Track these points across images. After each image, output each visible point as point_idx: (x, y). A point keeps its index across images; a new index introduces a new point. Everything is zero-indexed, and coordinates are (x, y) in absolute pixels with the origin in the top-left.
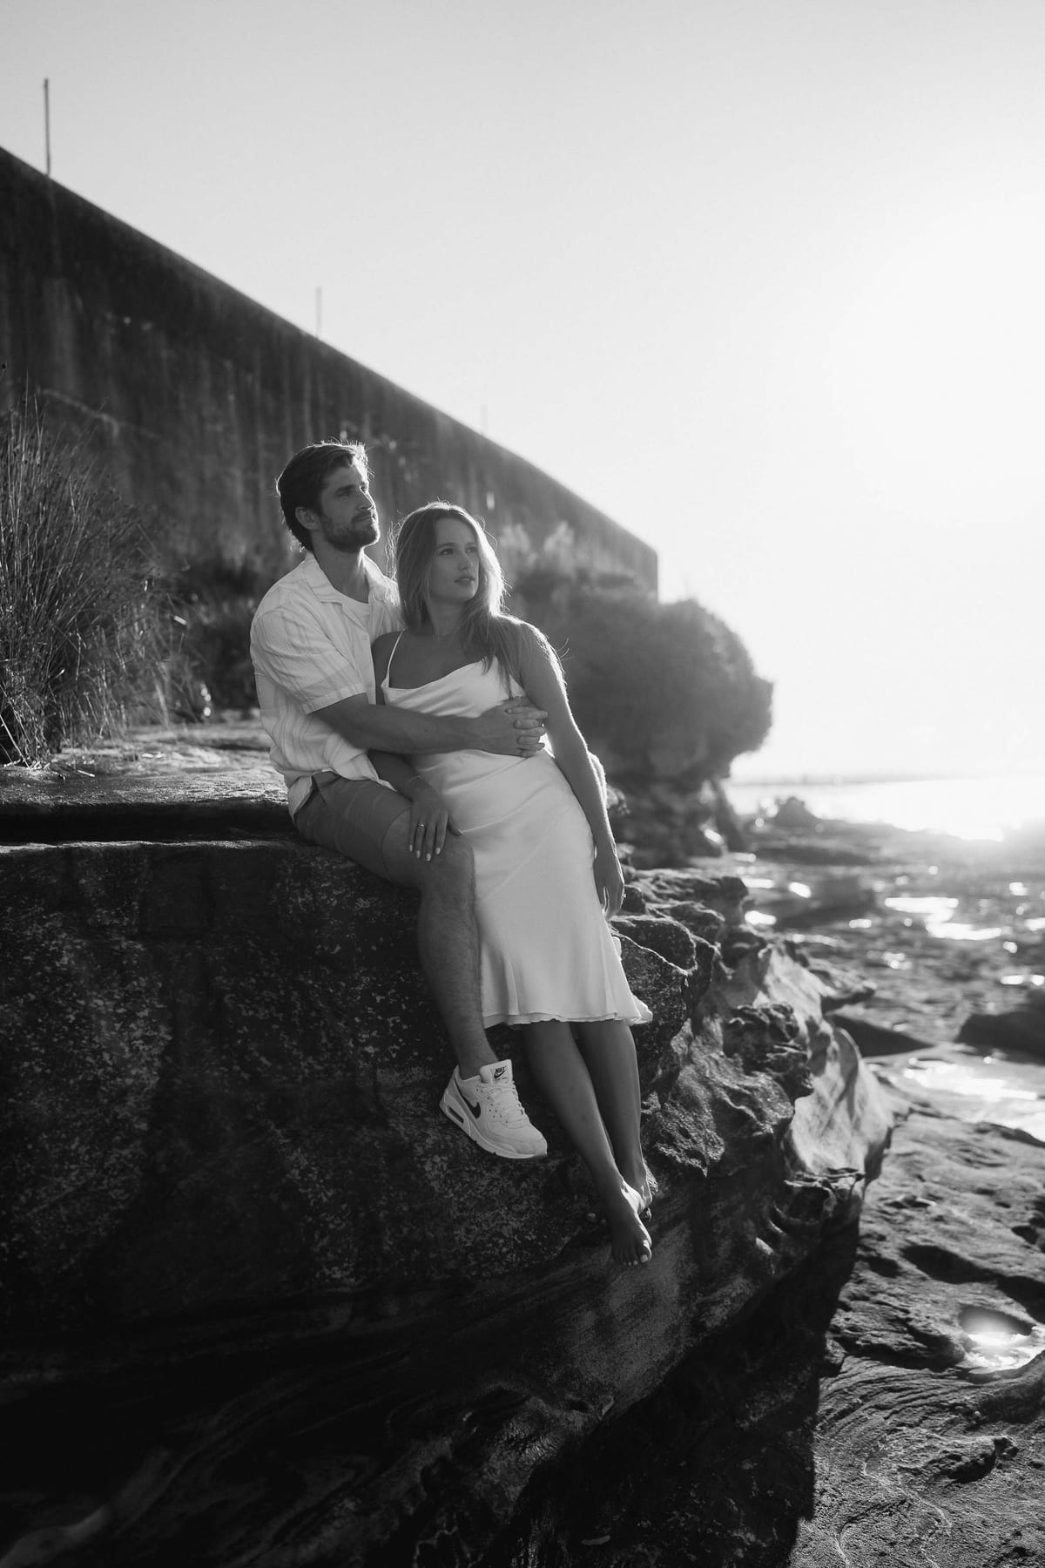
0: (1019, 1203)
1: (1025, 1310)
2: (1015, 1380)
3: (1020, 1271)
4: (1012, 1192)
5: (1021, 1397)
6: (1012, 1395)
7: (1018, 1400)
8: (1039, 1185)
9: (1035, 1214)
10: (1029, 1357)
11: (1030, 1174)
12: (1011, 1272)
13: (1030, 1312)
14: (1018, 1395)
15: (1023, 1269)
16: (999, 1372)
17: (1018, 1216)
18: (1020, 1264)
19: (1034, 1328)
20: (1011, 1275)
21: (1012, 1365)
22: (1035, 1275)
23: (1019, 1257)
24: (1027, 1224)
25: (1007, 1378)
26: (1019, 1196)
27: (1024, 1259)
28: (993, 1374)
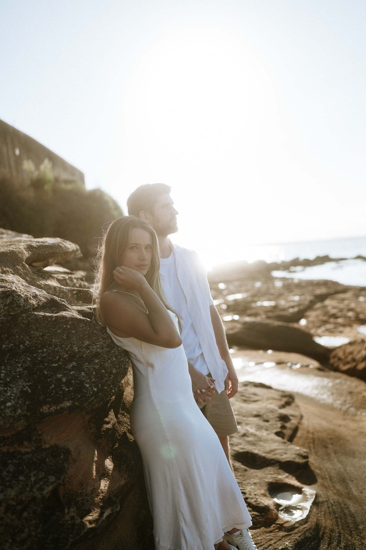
0: (273, 419)
1: (294, 478)
2: (306, 526)
3: (287, 458)
4: (268, 414)
5: (311, 536)
6: (307, 536)
7: (310, 537)
8: (277, 408)
9: (281, 424)
10: (307, 509)
11: (271, 403)
12: (284, 459)
13: (298, 479)
14: (310, 535)
15: (288, 456)
16: (297, 522)
17: (275, 426)
18: (286, 453)
19: (303, 490)
20: (284, 460)
21: (301, 516)
22: (294, 459)
23: (284, 449)
24: (279, 430)
25: (302, 525)
26: (271, 416)
27: (287, 450)
28: (295, 524)
